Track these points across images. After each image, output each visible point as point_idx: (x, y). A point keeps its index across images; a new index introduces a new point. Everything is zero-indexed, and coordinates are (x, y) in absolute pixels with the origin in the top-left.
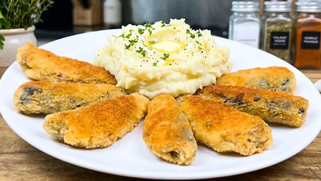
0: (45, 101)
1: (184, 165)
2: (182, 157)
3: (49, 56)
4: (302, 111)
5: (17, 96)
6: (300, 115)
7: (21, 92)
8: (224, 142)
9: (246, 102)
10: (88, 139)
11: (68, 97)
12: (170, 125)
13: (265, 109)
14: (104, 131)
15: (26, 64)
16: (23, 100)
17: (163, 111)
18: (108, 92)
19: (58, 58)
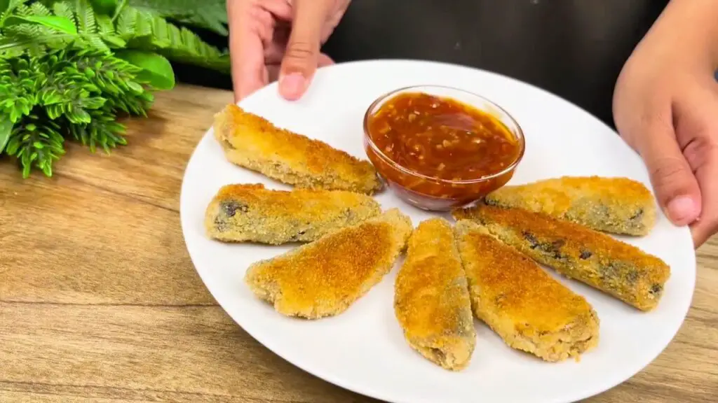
0: (252, 228)
1: (451, 369)
2: (449, 361)
3: (263, 130)
4: (657, 289)
5: (211, 216)
6: (651, 296)
7: (217, 210)
8: (519, 338)
9: (567, 257)
10: (312, 308)
11: (286, 220)
12: (438, 299)
13: (596, 274)
14: (335, 293)
15: (227, 141)
16: (219, 224)
17: (429, 262)
18: (348, 210)
19: (277, 131)
